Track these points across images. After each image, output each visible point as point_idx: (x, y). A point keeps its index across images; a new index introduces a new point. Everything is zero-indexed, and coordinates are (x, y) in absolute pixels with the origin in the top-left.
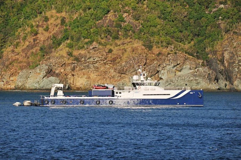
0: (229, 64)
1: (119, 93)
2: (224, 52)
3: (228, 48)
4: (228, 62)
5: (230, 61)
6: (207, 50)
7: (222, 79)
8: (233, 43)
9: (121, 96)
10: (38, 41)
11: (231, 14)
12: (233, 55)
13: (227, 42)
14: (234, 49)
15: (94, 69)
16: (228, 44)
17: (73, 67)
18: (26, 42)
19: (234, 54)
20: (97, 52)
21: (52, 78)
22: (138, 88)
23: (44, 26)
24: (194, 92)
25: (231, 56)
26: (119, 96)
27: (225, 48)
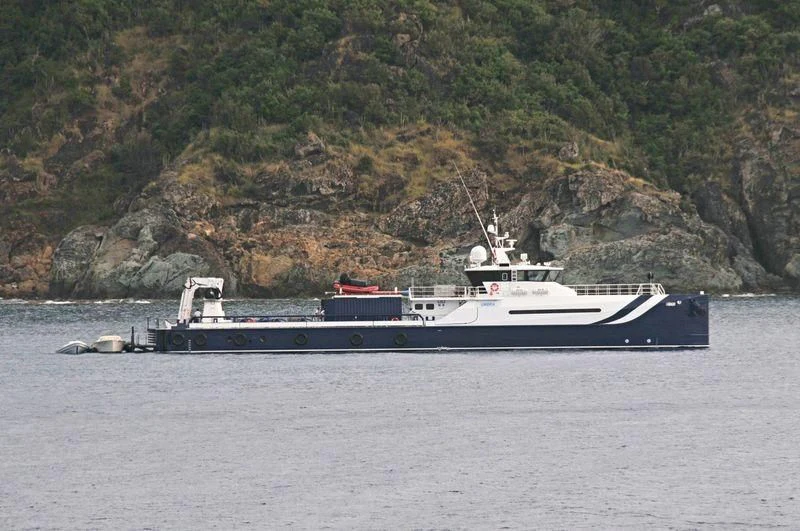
0: (759, 202)
1: (424, 307)
2: (741, 163)
3: (751, 151)
4: (754, 195)
5: (762, 195)
6: (683, 156)
7: (744, 254)
8: (767, 133)
9: (433, 319)
10: (97, 131)
11: (751, 37)
12: (768, 173)
13: (749, 131)
14: (774, 154)
15: (314, 225)
16: (750, 135)
17: (243, 220)
18: (55, 136)
19: (772, 170)
20: (321, 167)
21: (182, 257)
22: (488, 290)
23: (112, 78)
24: (679, 302)
25: (765, 177)
26: (427, 318)
27: (742, 151)
